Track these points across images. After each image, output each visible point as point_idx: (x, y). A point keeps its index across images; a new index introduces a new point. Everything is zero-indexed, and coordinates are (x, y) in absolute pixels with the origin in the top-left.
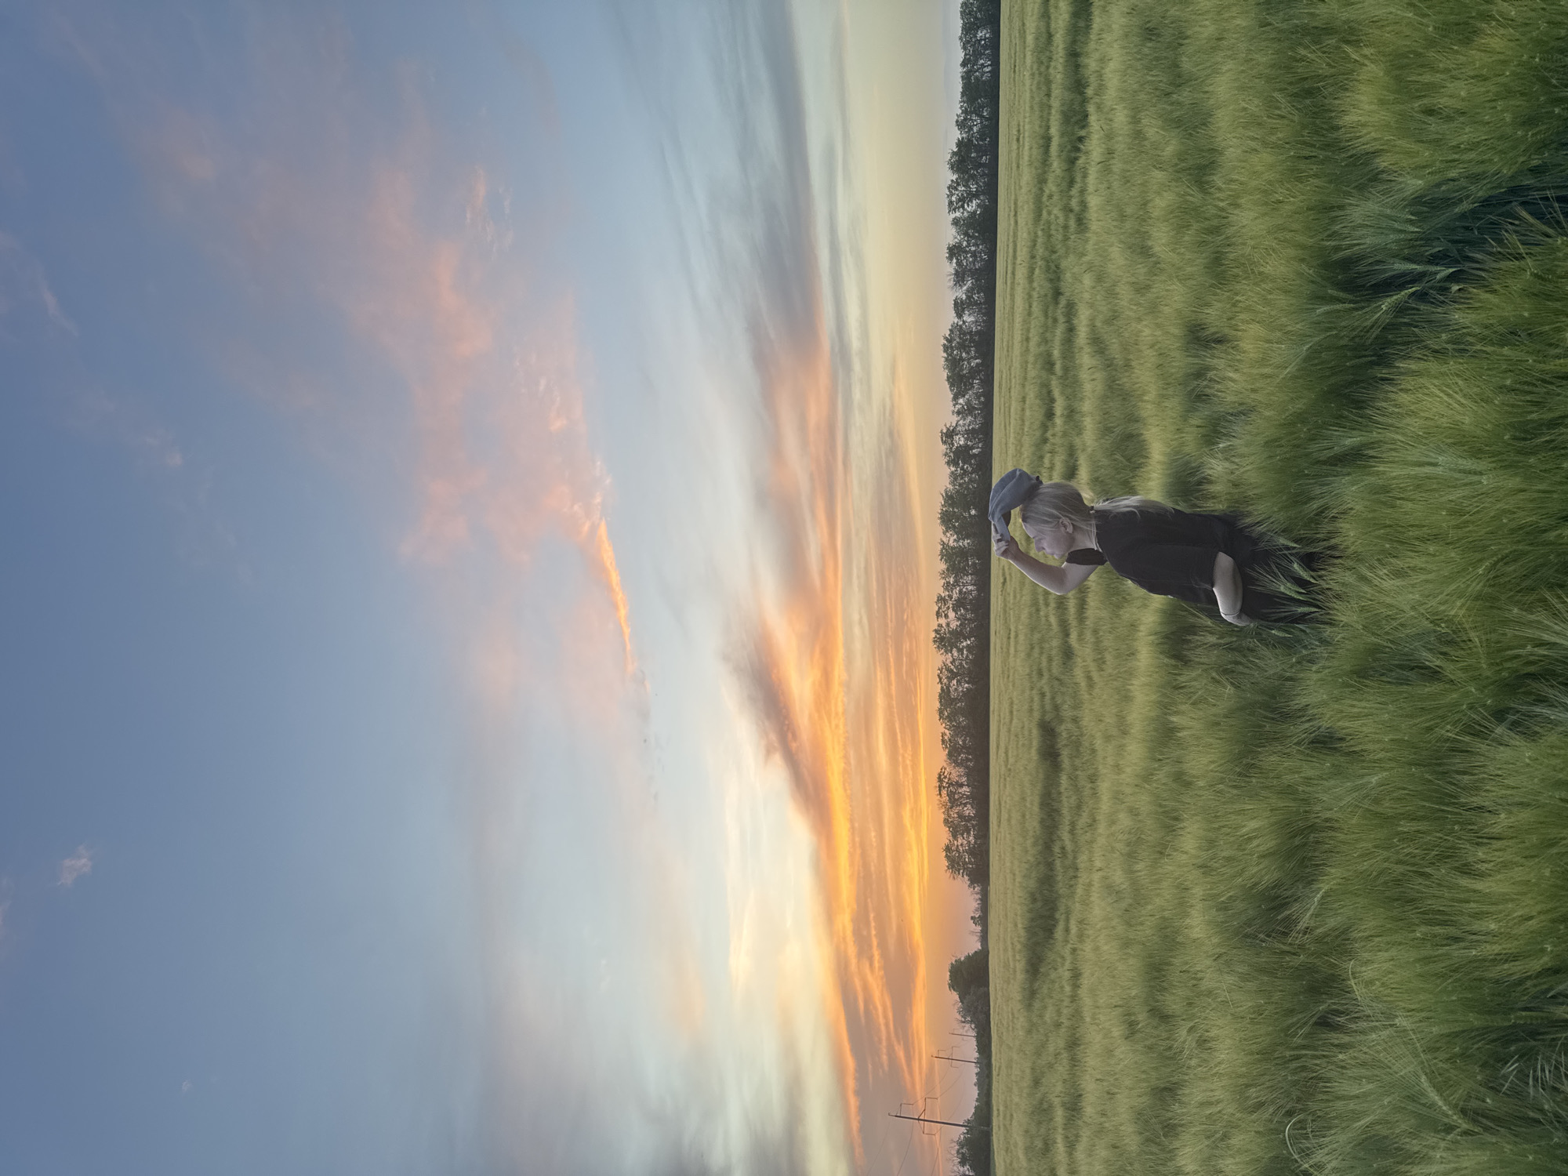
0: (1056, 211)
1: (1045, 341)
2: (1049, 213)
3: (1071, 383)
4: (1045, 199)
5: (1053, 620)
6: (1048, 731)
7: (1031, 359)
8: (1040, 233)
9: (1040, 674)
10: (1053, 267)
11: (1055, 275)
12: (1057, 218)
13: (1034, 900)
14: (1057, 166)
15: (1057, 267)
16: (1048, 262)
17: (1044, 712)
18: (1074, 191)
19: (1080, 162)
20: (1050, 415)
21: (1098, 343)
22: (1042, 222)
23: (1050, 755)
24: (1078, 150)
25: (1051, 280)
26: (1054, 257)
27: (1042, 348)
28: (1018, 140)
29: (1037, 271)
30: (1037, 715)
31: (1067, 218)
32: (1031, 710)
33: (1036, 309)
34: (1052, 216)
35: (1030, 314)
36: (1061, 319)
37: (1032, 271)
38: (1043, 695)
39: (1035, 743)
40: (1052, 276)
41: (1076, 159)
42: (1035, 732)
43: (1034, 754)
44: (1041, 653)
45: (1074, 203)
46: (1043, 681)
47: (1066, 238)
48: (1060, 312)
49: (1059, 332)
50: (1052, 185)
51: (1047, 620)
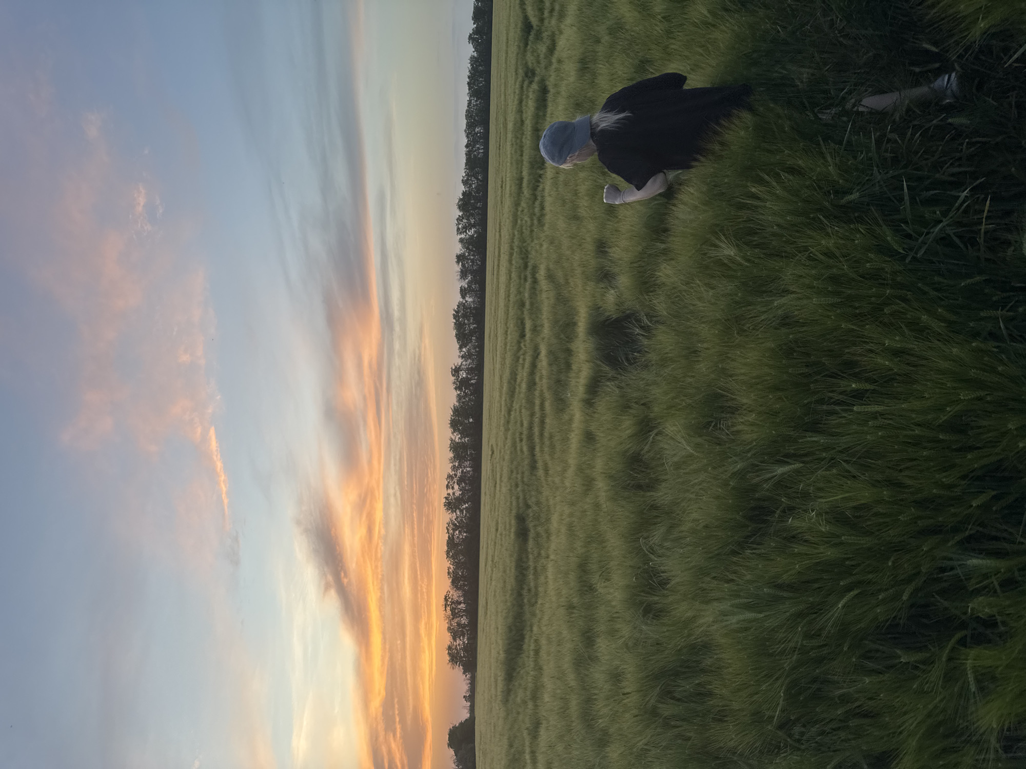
0: (526, 218)
1: (519, 292)
2: (522, 220)
3: (535, 310)
4: (519, 213)
5: (525, 448)
6: (521, 519)
7: (511, 305)
8: (516, 233)
9: (517, 486)
10: (524, 250)
11: (525, 255)
12: (526, 221)
13: (510, 630)
14: (526, 192)
15: (527, 251)
16: (521, 249)
17: (518, 507)
18: (537, 203)
19: (540, 188)
20: (523, 336)
21: (550, 277)
22: (518, 226)
23: (522, 534)
24: (539, 182)
25: (523, 259)
26: (524, 245)
27: (518, 297)
28: (502, 187)
29: (515, 254)
30: (514, 512)
31: (532, 220)
32: (511, 510)
33: (514, 275)
34: (524, 222)
35: (510, 280)
36: (529, 276)
37: (511, 255)
38: (518, 498)
39: (513, 530)
40: (523, 256)
41: (538, 186)
42: (513, 522)
43: (512, 536)
44: (518, 473)
45: (537, 210)
46: (519, 489)
47: (532, 231)
48: (528, 273)
49: (528, 285)
50: (523, 204)
51: (522, 451)
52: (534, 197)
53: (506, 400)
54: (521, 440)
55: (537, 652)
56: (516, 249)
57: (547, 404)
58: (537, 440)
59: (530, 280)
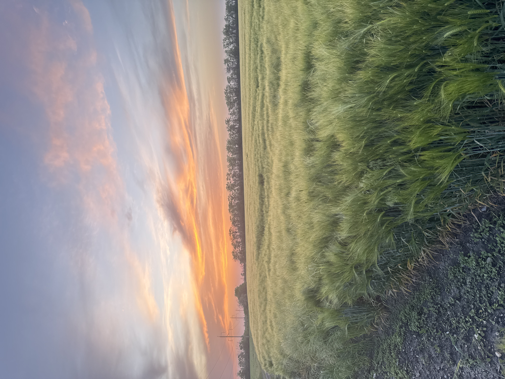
1: (255, 63)
4: (253, 20)
6: (261, 176)
7: (251, 72)
8: (252, 31)
10: (256, 39)
13: (258, 227)
14: (256, 7)
18: (261, 9)
20: (257, 85)
22: (253, 28)
23: (262, 182)
26: (256, 36)
27: (254, 66)
28: (244, 13)
30: (257, 174)
31: (259, 20)
37: (250, 44)
38: (259, 166)
39: (257, 181)
40: (256, 43)
42: (257, 178)
43: (257, 185)
44: (258, 155)
45: (261, 13)
47: (259, 26)
48: (258, 49)
49: (259, 57)
50: (255, 14)
51: (259, 143)
52: (260, 6)
53: (251, 123)
54: (259, 137)
56: (252, 40)
57: (270, 110)
58: (265, 131)
59: (259, 52)
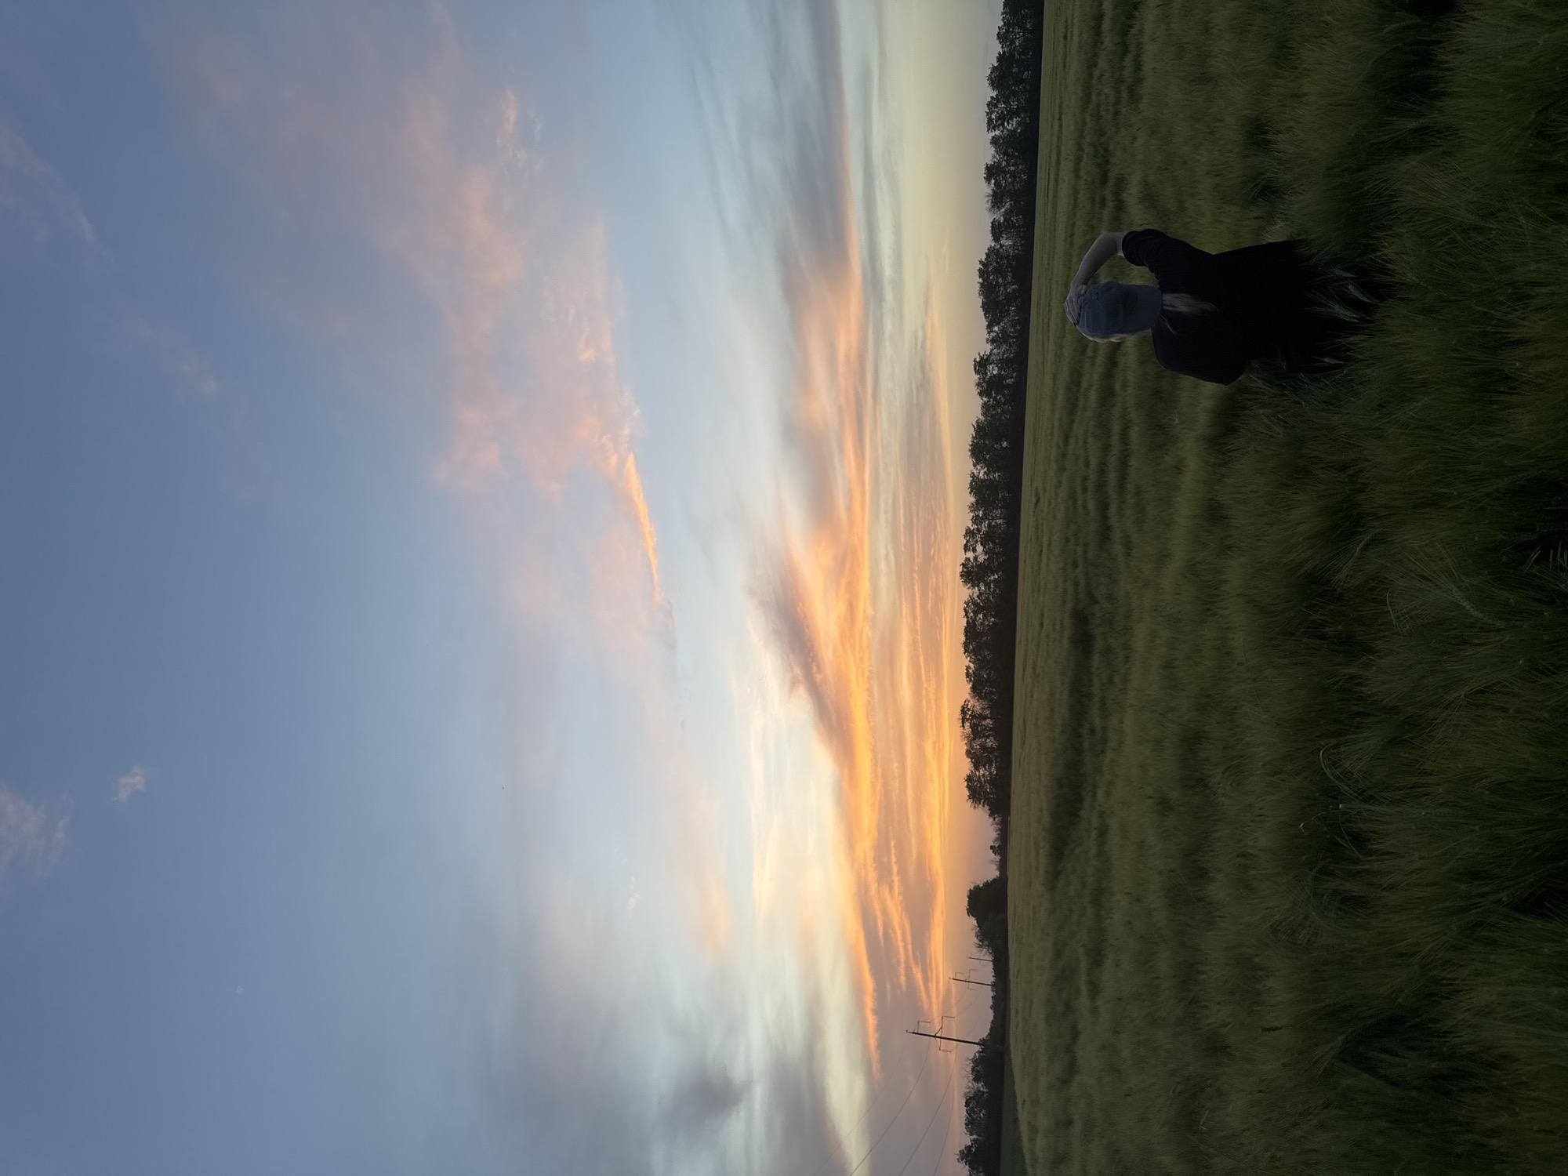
0: (1107, 90)
2: (1099, 95)
4: (1094, 81)
5: (1091, 505)
6: (1081, 618)
8: (1088, 118)
9: (1075, 564)
10: (1101, 150)
11: (1103, 158)
12: (1107, 96)
14: (1109, 40)
15: (1106, 150)
16: (1096, 147)
17: (1077, 599)
18: (1129, 59)
19: (1134, 31)
22: (1091, 107)
23: (1083, 642)
24: (1132, 17)
25: (1099, 165)
26: (1103, 139)
28: (1065, 37)
29: (1085, 159)
30: (1069, 606)
31: (1118, 92)
32: (1064, 602)
33: (1082, 197)
34: (1103, 97)
35: (1075, 206)
36: (1109, 197)
37: (1079, 160)
38: (1076, 584)
39: (1067, 634)
40: (1099, 161)
41: (1131, 26)
42: (1067, 622)
43: (1066, 643)
44: (1077, 545)
45: (1127, 73)
46: (1078, 570)
47: (1117, 113)
48: (1108, 192)
50: (1103, 64)
51: (1085, 507)
52: (1124, 48)
53: (1061, 419)
54: (1085, 490)
55: (1103, 833)
56: (1087, 149)
57: (1134, 434)
58: (1112, 492)
59: (1110, 204)
